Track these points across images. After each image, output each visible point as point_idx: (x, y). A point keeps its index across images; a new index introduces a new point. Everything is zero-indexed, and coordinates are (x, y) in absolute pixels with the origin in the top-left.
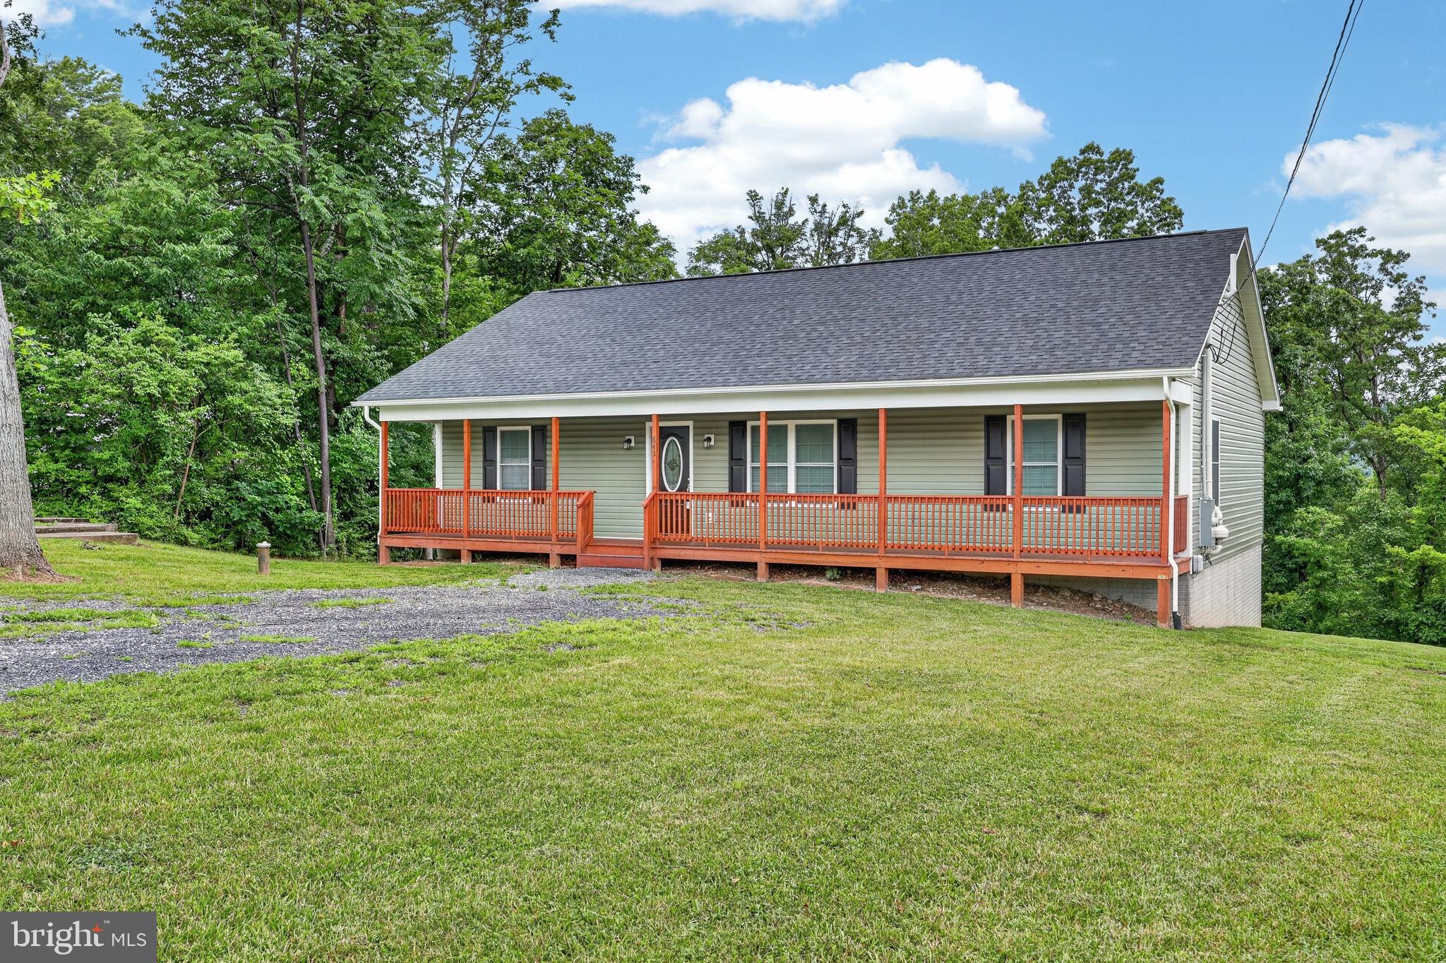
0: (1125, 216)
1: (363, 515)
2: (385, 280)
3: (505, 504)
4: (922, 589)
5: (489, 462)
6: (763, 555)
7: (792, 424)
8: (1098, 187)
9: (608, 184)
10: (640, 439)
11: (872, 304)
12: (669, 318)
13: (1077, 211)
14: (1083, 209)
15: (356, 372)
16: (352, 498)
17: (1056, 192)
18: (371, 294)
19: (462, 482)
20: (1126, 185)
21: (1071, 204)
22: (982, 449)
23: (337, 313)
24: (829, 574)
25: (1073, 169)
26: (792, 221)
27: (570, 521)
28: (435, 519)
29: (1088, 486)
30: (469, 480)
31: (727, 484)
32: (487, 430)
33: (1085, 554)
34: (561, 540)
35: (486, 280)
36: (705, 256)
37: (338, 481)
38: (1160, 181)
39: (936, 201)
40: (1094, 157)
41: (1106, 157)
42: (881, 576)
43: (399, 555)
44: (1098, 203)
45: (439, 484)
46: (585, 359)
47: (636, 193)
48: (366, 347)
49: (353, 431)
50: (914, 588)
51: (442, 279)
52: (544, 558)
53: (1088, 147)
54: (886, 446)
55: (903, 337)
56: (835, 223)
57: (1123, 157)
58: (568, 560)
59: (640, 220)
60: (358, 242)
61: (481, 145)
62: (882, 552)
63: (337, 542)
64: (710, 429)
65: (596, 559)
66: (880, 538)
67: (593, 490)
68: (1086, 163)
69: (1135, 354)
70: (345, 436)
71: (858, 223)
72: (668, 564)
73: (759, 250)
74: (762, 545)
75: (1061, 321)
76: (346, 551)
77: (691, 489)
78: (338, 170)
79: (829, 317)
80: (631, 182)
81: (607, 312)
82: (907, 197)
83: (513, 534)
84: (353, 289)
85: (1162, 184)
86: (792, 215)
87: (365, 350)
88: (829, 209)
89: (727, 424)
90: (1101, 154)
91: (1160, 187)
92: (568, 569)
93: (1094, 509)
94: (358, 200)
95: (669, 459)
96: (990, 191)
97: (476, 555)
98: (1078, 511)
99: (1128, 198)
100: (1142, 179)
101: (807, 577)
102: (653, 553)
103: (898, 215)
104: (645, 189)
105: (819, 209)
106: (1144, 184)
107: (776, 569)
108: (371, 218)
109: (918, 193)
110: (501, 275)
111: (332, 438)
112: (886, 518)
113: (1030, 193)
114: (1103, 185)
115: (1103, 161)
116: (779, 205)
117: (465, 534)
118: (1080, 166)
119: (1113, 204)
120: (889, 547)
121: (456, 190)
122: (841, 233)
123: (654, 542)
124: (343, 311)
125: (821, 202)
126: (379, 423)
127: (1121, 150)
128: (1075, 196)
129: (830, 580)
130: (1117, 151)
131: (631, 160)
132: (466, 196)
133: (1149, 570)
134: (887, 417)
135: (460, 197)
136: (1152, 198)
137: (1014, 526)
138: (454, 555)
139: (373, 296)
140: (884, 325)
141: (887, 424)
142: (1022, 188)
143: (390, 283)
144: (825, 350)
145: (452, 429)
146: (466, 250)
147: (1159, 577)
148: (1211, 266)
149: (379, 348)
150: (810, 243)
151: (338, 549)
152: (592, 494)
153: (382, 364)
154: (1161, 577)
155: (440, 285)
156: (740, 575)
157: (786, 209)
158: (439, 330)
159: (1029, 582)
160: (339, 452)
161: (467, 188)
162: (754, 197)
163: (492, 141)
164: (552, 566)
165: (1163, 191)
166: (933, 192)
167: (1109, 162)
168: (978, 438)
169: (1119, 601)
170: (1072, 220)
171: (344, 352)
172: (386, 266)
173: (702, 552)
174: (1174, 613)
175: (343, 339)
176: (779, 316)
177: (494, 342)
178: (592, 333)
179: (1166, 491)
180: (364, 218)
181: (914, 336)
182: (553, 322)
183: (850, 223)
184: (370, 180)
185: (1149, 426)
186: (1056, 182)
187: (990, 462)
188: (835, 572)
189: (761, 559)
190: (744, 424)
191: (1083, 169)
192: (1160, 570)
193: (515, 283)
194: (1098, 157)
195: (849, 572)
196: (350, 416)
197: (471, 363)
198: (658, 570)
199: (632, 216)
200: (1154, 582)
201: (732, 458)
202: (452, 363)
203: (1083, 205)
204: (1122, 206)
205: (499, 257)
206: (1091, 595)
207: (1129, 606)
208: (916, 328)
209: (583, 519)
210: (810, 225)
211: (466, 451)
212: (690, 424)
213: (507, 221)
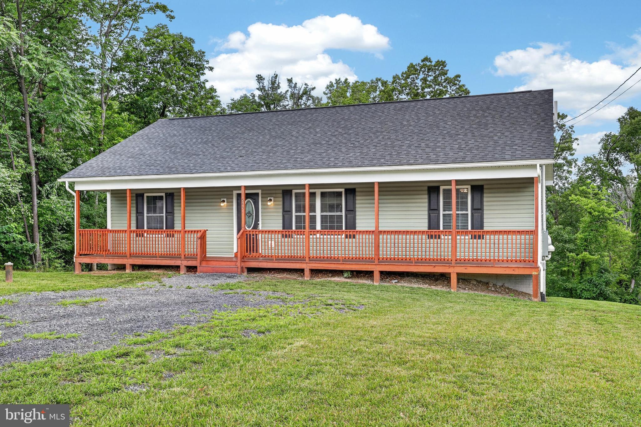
0: (443, 92)
1: (56, 245)
2: (71, 111)
3: (150, 237)
4: (398, 282)
5: (139, 213)
6: (308, 264)
7: (318, 192)
8: (429, 79)
9: (191, 65)
10: (230, 200)
11: (360, 126)
12: (243, 133)
13: (420, 91)
14: (423, 89)
15: (51, 164)
16: (51, 236)
17: (409, 80)
18: (63, 119)
19: (126, 225)
20: (443, 78)
21: (417, 86)
22: (427, 205)
23: (39, 131)
24: (346, 275)
25: (418, 69)
26: (279, 91)
27: (192, 246)
28: (107, 246)
29: (485, 224)
30: (130, 224)
31: (281, 225)
32: (139, 195)
33: (492, 261)
34: (186, 258)
35: (125, 115)
36: (236, 108)
37: (43, 225)
38: (459, 76)
39: (349, 84)
40: (428, 64)
41: (433, 64)
42: (377, 275)
43: (89, 267)
44: (430, 86)
45: (109, 227)
46: (198, 155)
47: (206, 71)
48: (59, 150)
49: (51, 197)
50: (394, 281)
51: (101, 113)
52: (177, 268)
53: (425, 58)
54: (379, 203)
55: (382, 143)
56: (301, 92)
57: (441, 64)
58: (192, 269)
59: (208, 86)
60: (56, 89)
61: (122, 41)
62: (376, 262)
63: (43, 260)
64: (270, 194)
65: (209, 268)
66: (375, 255)
67: (206, 229)
68: (424, 66)
69: (518, 152)
70: (46, 200)
71: (313, 93)
72: (251, 270)
73: (262, 106)
74: (307, 259)
75: (470, 135)
76: (48, 265)
77: (260, 227)
78: (42, 48)
79: (336, 133)
80: (204, 65)
81: (206, 130)
82: (334, 82)
83: (157, 255)
84: (51, 116)
85: (459, 78)
86: (279, 88)
87: (57, 152)
88: (298, 86)
89: (281, 192)
90: (431, 62)
91: (459, 79)
92: (192, 274)
93: (488, 237)
94: (55, 66)
95: (247, 211)
96: (375, 80)
97: (134, 267)
98: (479, 238)
99: (444, 84)
100: (451, 75)
101: (332, 276)
102: (243, 264)
103: (330, 90)
104: (211, 69)
105: (293, 85)
106: (452, 77)
107: (315, 272)
108: (63, 76)
109: (340, 79)
110: (132, 113)
111: (39, 201)
112: (379, 243)
113: (398, 80)
114: (432, 78)
115: (432, 66)
116: (273, 83)
117: (128, 255)
118: (421, 68)
119: (437, 87)
120: (381, 259)
121: (108, 65)
122: (304, 98)
123: (243, 258)
124: (43, 131)
125: (294, 82)
126: (75, 191)
127: (440, 60)
128: (419, 83)
129: (346, 278)
130: (438, 61)
131: (204, 53)
132: (113, 69)
133: (528, 269)
134: (379, 187)
135: (111, 69)
136: (455, 84)
137: (452, 247)
138: (122, 267)
139: (64, 120)
140: (370, 137)
141: (379, 191)
142: (394, 77)
143: (74, 113)
144: (340, 150)
145: (119, 195)
146: (113, 99)
147: (533, 273)
148: (541, 107)
149: (65, 152)
150: (288, 103)
151: (43, 264)
152: (205, 231)
153: (67, 160)
154: (534, 273)
155: (100, 117)
156: (295, 276)
157: (276, 85)
158: (99, 142)
159: (461, 277)
160: (44, 209)
161: (115, 64)
162: (260, 78)
163: (128, 39)
164: (182, 273)
165: (460, 81)
166: (346, 80)
167: (435, 66)
168: (425, 199)
169: (502, 286)
170: (417, 95)
171: (45, 152)
172: (72, 104)
173: (271, 263)
174: (541, 293)
175: (44, 145)
176: (307, 132)
177: (141, 146)
178: (200, 140)
179: (537, 226)
180: (59, 76)
181: (389, 143)
182: (175, 135)
183: (308, 93)
184: (62, 55)
185: (524, 192)
186: (410, 75)
187: (431, 212)
188: (349, 273)
189: (307, 267)
190: (290, 191)
191: (423, 69)
192: (534, 269)
193: (140, 118)
194: (430, 63)
195: (355, 273)
196: (49, 189)
197: (129, 157)
198: (245, 273)
199: (204, 83)
200: (530, 276)
201: (284, 211)
202: (118, 157)
203: (423, 87)
204: (441, 88)
205: (132, 104)
206: (487, 283)
207: (508, 288)
208: (389, 138)
209: (201, 244)
210: (289, 93)
211: (128, 207)
212: (259, 191)
213: (135, 84)
